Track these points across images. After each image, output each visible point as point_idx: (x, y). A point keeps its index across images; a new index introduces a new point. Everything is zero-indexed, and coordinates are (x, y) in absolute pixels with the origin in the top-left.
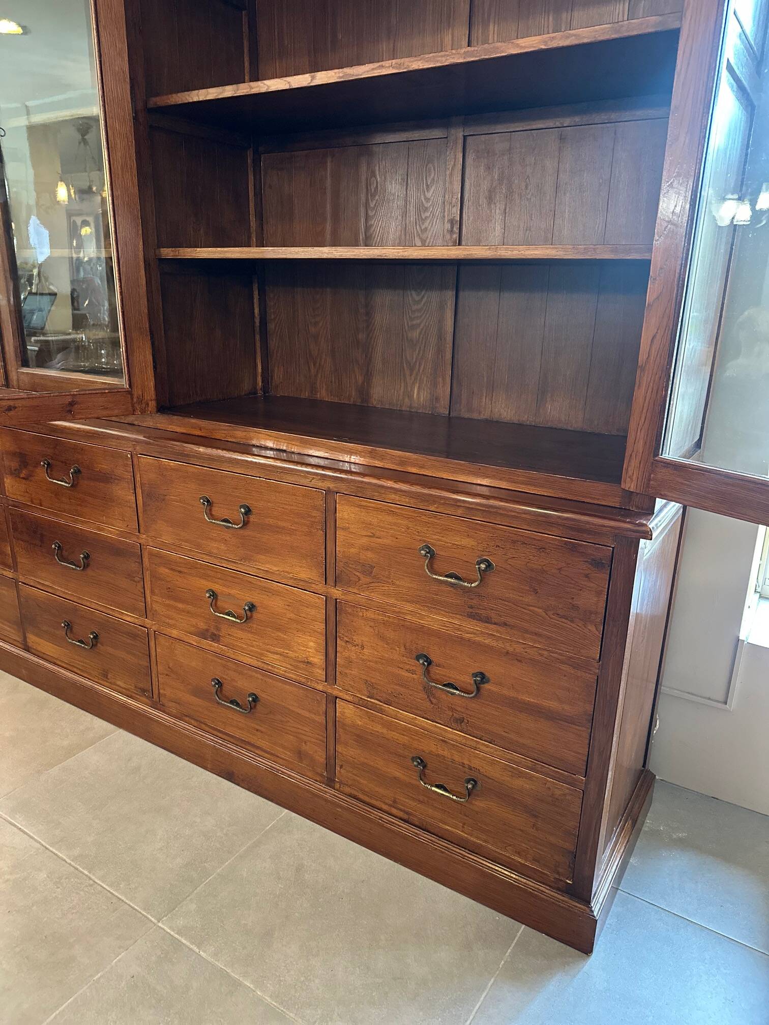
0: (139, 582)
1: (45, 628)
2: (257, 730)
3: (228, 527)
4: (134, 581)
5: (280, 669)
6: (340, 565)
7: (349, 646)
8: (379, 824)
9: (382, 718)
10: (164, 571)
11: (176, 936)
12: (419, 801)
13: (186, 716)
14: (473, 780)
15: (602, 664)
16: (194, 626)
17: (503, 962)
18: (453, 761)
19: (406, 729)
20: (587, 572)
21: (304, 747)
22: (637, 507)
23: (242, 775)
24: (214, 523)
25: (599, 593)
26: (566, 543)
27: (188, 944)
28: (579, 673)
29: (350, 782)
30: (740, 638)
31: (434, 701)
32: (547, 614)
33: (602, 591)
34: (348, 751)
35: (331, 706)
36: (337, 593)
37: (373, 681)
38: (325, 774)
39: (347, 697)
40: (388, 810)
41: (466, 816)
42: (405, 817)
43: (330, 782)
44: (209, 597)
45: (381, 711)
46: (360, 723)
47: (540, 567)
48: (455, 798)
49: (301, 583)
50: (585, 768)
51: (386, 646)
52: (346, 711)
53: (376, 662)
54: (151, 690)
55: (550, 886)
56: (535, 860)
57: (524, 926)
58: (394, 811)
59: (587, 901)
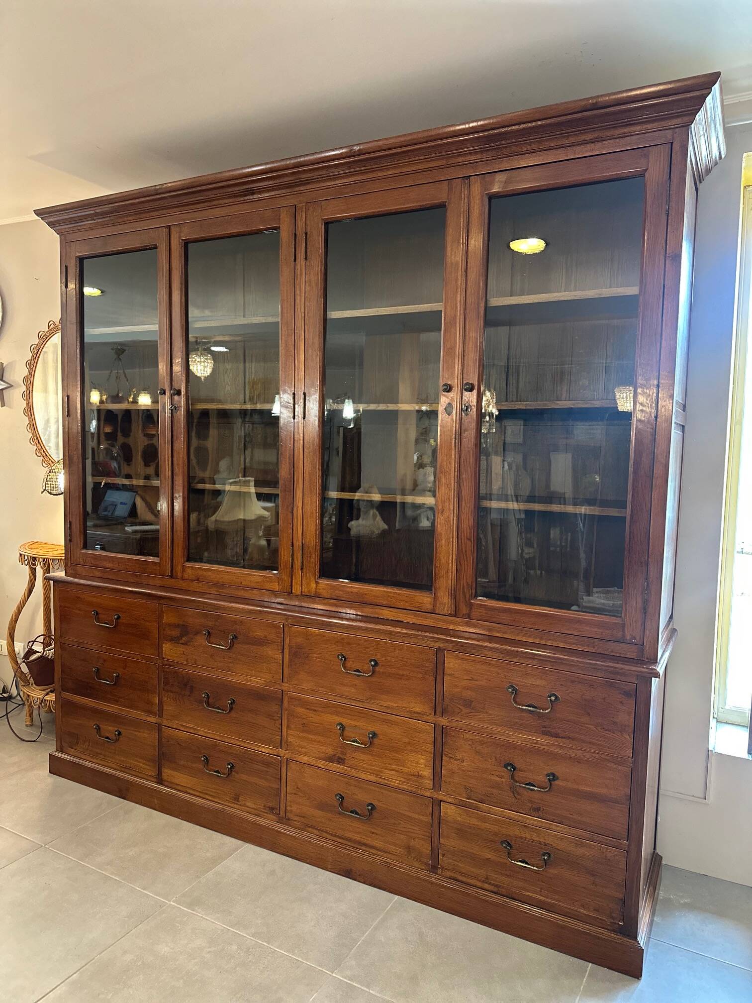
0: (278, 720)
1: (182, 763)
2: (373, 833)
3: (358, 676)
4: (273, 720)
5: (395, 782)
6: (446, 701)
7: (452, 761)
8: (476, 897)
9: (478, 814)
10: (300, 710)
11: (349, 982)
12: (506, 875)
13: (309, 827)
14: (548, 853)
15: (634, 760)
16: (322, 753)
17: (582, 987)
18: (532, 840)
19: (496, 820)
20: (621, 700)
21: (413, 843)
22: (647, 659)
23: (359, 871)
24: (349, 673)
25: (629, 714)
26: (606, 681)
27: (359, 986)
28: (620, 768)
29: (450, 867)
30: (710, 749)
31: (518, 797)
32: (596, 729)
33: (631, 711)
34: (450, 842)
35: (436, 808)
36: (443, 721)
37: (471, 786)
38: (430, 863)
39: (450, 800)
40: (481, 885)
41: (543, 882)
42: (495, 889)
43: (434, 869)
44: (340, 729)
45: (477, 808)
46: (459, 819)
47: (591, 698)
48: (535, 868)
49: (416, 715)
50: (627, 834)
51: (481, 759)
52: (448, 811)
53: (473, 772)
54: (278, 808)
55: (607, 929)
56: (596, 910)
57: (590, 964)
58: (486, 886)
59: (635, 937)
